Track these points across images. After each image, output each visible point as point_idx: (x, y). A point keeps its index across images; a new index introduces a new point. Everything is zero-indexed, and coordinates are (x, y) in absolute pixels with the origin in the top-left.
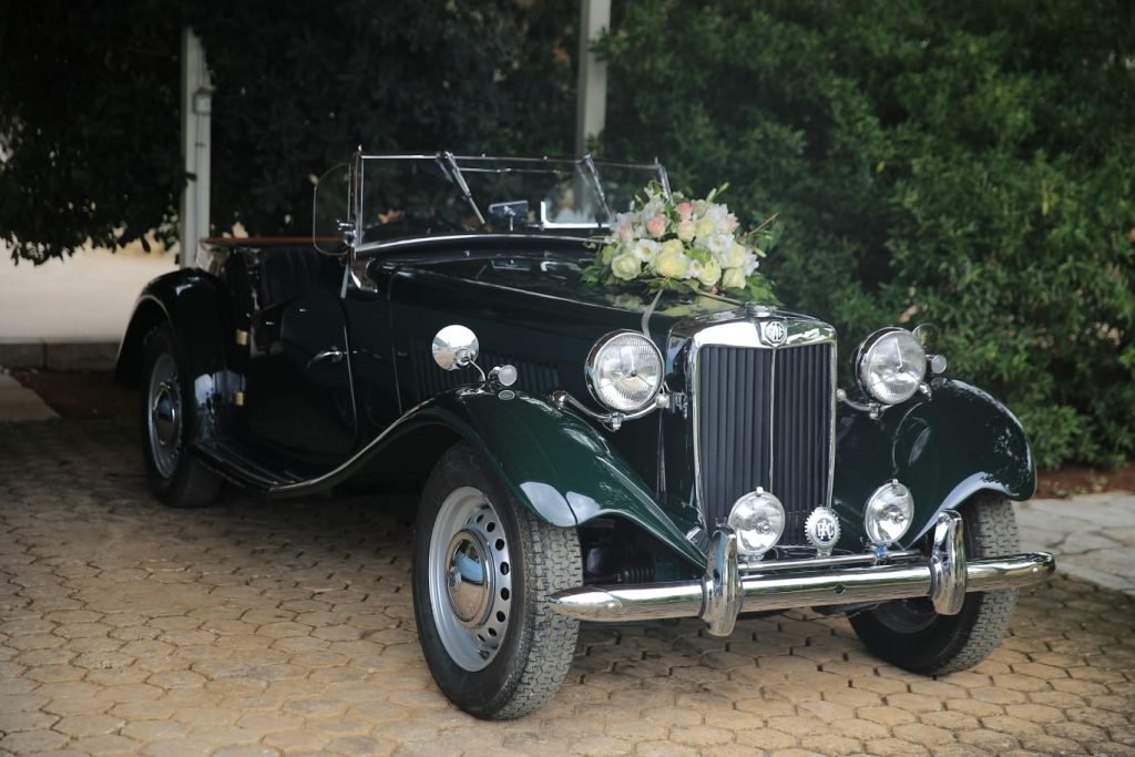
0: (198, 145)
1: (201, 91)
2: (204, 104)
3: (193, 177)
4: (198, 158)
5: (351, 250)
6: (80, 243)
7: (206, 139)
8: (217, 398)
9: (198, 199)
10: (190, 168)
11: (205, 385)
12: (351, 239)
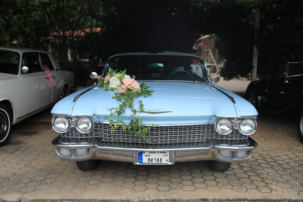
0: (255, 62)
1: (256, 54)
2: (257, 56)
3: (254, 67)
4: (255, 64)
5: (286, 77)
6: (233, 78)
7: (256, 61)
8: (261, 100)
9: (255, 70)
10: (254, 66)
11: (259, 98)
12: (286, 75)
